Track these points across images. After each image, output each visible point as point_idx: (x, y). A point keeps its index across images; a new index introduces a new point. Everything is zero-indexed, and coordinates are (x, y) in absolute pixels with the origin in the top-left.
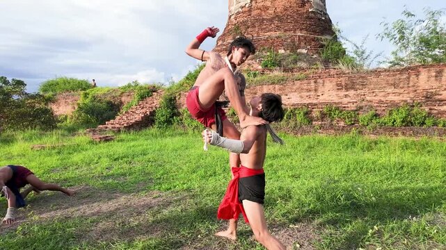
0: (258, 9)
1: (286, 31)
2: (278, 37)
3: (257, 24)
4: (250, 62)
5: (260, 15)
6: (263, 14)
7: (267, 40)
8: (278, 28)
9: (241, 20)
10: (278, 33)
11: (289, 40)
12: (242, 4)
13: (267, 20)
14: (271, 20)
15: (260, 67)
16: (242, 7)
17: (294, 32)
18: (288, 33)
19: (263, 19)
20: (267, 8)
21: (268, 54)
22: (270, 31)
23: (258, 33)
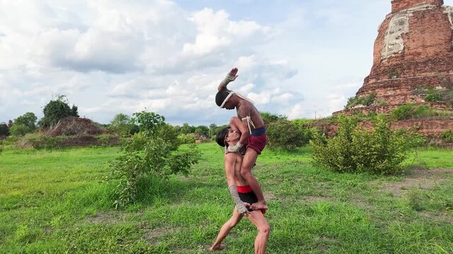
0: (410, 54)
1: (440, 71)
2: (434, 77)
3: (412, 67)
4: (411, 96)
5: (413, 59)
6: (416, 58)
7: (424, 79)
8: (432, 69)
9: (395, 63)
10: (433, 74)
11: (445, 79)
12: (395, 51)
13: (421, 63)
14: (425, 63)
15: (423, 101)
16: (395, 53)
17: (448, 72)
18: (442, 73)
19: (417, 63)
20: (420, 54)
21: (427, 90)
22: (426, 71)
23: (414, 73)
